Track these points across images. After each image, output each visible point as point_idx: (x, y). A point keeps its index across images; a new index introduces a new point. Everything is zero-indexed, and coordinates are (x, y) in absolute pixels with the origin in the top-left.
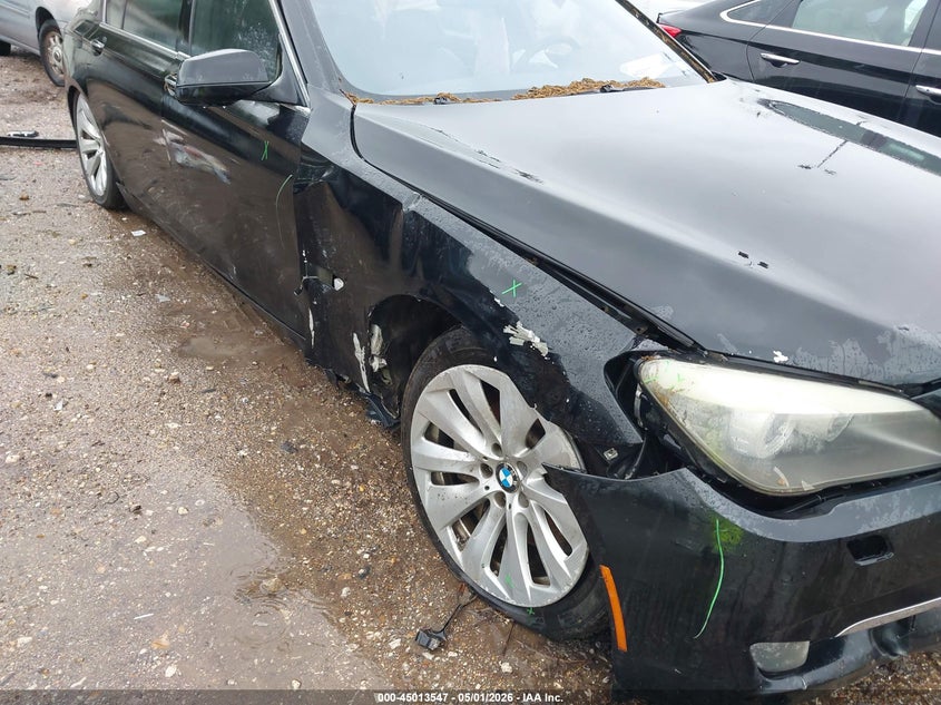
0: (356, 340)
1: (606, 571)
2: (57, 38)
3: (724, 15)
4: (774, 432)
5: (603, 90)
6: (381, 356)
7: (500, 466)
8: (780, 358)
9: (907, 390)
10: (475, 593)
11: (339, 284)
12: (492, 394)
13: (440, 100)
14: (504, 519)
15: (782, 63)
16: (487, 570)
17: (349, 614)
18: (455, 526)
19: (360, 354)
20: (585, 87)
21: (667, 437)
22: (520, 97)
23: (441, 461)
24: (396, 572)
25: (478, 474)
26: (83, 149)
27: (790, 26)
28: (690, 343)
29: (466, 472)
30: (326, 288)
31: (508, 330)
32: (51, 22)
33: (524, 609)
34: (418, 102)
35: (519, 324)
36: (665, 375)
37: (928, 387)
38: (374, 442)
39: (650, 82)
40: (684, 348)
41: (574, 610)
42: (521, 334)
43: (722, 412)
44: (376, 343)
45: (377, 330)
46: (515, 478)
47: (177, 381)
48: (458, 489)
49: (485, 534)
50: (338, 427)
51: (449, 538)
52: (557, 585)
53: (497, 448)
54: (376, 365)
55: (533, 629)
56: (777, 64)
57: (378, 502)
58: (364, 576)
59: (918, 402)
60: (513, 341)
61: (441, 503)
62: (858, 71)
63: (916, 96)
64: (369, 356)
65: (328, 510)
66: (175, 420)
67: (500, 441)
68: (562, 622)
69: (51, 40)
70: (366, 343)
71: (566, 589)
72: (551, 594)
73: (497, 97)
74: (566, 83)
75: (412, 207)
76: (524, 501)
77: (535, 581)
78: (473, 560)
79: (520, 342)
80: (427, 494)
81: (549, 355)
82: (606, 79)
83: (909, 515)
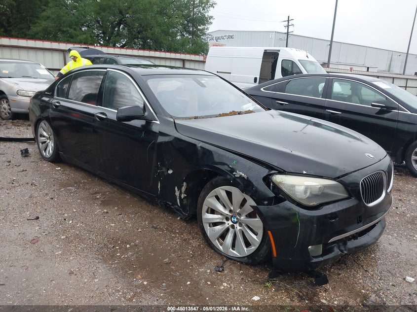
0: (176, 189)
1: (269, 232)
2: (5, 101)
3: (262, 89)
4: (305, 192)
5: (239, 114)
6: (185, 193)
7: (232, 217)
8: (305, 172)
9: (334, 179)
10: (227, 257)
11: (170, 172)
12: (229, 194)
13: (196, 118)
14: (235, 231)
15: (283, 104)
16: (231, 249)
17: (192, 266)
18: (218, 239)
19: (177, 193)
20: (233, 113)
21: (280, 195)
22: (217, 117)
23: (213, 219)
24: (202, 255)
25: (225, 221)
26: (39, 141)
27: (284, 92)
28: (283, 171)
29: (221, 221)
30: (166, 173)
31: (234, 173)
32: (4, 95)
33: (244, 257)
34: (190, 118)
35: (238, 171)
36: (278, 178)
37: (339, 177)
38: (180, 224)
39: (251, 111)
40: (282, 172)
41: (260, 253)
42: (239, 173)
43: (294, 186)
44: (183, 189)
45: (185, 184)
46: (237, 219)
47: (107, 212)
48: (218, 228)
49: (229, 238)
50: (167, 221)
51: (217, 243)
52: (254, 245)
53: (230, 211)
54: (183, 196)
55: (247, 264)
56: (282, 104)
57: (189, 239)
58: (192, 257)
59: (337, 181)
60: (236, 176)
61: (213, 232)
62: (307, 106)
63: (327, 113)
64: (181, 193)
65: (174, 242)
66: (113, 223)
67: (232, 209)
68: (256, 258)
69: (2, 102)
70: (180, 189)
71: (258, 245)
72: (253, 248)
73: (211, 117)
74: (228, 112)
75: (200, 145)
76: (241, 225)
77: (247, 247)
78: (226, 248)
79: (238, 176)
80: (208, 231)
81: (247, 178)
82: (239, 111)
83: (341, 208)
